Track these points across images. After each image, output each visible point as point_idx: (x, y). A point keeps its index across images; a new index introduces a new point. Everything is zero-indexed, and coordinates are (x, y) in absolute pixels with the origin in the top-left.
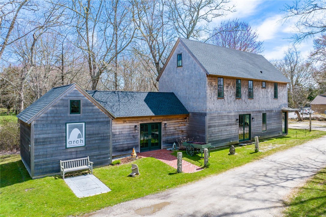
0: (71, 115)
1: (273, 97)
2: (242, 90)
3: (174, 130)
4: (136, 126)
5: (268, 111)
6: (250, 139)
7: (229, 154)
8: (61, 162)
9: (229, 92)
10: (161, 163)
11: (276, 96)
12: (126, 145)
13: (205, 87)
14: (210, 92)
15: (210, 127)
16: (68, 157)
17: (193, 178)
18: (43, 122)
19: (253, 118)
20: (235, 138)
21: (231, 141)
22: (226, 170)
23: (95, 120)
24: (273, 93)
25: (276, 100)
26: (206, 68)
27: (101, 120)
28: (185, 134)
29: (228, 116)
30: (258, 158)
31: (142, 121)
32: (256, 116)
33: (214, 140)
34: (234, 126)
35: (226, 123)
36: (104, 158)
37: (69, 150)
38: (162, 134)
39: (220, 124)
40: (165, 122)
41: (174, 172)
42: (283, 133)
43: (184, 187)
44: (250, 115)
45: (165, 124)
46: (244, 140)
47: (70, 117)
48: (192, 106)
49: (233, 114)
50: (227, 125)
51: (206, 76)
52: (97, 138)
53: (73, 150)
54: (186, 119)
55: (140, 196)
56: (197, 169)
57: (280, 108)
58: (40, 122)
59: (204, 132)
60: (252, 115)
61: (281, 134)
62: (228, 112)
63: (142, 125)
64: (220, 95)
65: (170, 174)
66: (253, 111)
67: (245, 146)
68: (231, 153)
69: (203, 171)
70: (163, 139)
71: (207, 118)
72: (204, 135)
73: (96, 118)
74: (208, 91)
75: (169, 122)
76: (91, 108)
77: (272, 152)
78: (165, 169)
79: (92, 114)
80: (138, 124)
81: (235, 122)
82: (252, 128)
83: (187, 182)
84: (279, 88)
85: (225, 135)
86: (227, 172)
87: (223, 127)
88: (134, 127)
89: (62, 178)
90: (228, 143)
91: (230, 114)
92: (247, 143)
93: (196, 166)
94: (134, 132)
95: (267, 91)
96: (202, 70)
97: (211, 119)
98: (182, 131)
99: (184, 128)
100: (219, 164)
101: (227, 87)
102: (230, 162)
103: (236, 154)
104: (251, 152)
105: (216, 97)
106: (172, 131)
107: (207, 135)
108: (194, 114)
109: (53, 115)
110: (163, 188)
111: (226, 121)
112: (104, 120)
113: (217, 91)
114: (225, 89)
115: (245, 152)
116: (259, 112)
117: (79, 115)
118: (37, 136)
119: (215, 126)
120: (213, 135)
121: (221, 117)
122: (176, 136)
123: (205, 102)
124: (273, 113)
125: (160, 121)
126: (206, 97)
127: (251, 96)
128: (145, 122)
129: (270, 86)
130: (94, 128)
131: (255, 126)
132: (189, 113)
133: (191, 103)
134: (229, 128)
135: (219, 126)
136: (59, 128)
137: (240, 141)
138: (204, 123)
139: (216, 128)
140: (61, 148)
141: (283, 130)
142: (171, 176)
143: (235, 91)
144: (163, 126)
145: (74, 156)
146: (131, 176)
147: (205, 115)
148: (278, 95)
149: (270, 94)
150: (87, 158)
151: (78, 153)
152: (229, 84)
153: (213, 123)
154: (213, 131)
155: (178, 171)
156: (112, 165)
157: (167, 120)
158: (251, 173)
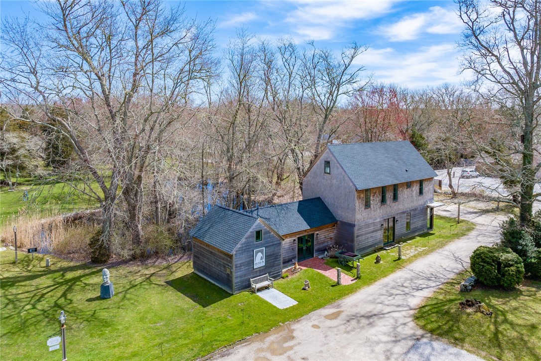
0: (257, 243)
1: (418, 194)
2: (387, 195)
3: (324, 239)
4: (294, 240)
5: (413, 210)
6: (394, 241)
7: (375, 263)
8: (251, 280)
9: (375, 200)
10: (321, 275)
11: (421, 192)
12: (287, 258)
13: (354, 200)
14: (358, 204)
15: (358, 236)
16: (255, 275)
17: (351, 290)
18: (240, 252)
19: (397, 221)
20: (380, 242)
21: (376, 246)
22: (375, 281)
23: (271, 244)
24: (418, 191)
25: (421, 197)
26: (355, 184)
27: (275, 243)
28: (333, 241)
29: (374, 223)
30: (401, 267)
31: (299, 234)
32: (400, 217)
33: (361, 247)
34: (379, 232)
35: (372, 230)
36: (277, 273)
37: (255, 270)
38: (315, 243)
39: (367, 232)
40: (317, 232)
41: (335, 284)
42: (428, 229)
43: (348, 298)
44: (394, 218)
45: (317, 234)
46: (388, 243)
47: (256, 244)
48: (341, 214)
49: (378, 220)
50: (373, 232)
51: (355, 190)
52: (272, 258)
53: (258, 270)
54: (334, 226)
55: (320, 306)
56: (352, 280)
57: (425, 204)
58: (238, 252)
59: (352, 240)
60: (396, 218)
61: (426, 231)
62: (374, 220)
63: (298, 238)
64: (367, 205)
65: (332, 286)
66: (397, 214)
67: (389, 249)
68: (377, 261)
69: (356, 282)
70: (316, 248)
71: (356, 228)
72: (352, 244)
73: (272, 242)
74: (357, 204)
75: (321, 231)
76: (269, 235)
77: (414, 258)
78: (327, 281)
79: (269, 239)
80: (296, 238)
81: (379, 228)
82: (396, 231)
83: (348, 294)
84: (425, 184)
85: (370, 241)
86: (376, 283)
87: (369, 235)
88: (293, 241)
89: (255, 293)
90: (373, 248)
91: (375, 221)
92: (391, 246)
93: (350, 277)
94: (293, 245)
95: (412, 190)
96: (351, 184)
97: (359, 229)
98: (331, 238)
99: (332, 235)
100: (368, 274)
101: (374, 196)
102: (377, 272)
103: (381, 262)
104: (395, 259)
105: (363, 208)
106: (323, 239)
107: (356, 244)
108: (343, 223)
109: (245, 245)
110: (334, 299)
111: (372, 228)
112: (277, 242)
113: (364, 202)
114: (371, 198)
115: (389, 259)
116: (404, 213)
117: (261, 242)
118: (237, 263)
119: (362, 235)
120: (360, 244)
121: (368, 225)
122: (326, 244)
123: (354, 214)
124: (417, 211)
125: (312, 233)
126: (355, 209)
127: (395, 198)
128: (301, 235)
129: (415, 184)
130: (271, 249)
131: (399, 228)
132: (337, 221)
133: (339, 212)
134: (374, 234)
135: (366, 234)
136: (249, 254)
137: (384, 244)
138: (352, 234)
139: (364, 236)
140: (250, 270)
141: (428, 225)
142: (334, 288)
143: (380, 198)
144: (315, 236)
145: (258, 274)
146: (304, 289)
147: (354, 226)
148: (424, 191)
149: (415, 192)
150: (266, 275)
151: (262, 271)
152: (375, 193)
153: (361, 232)
154: (361, 239)
155: (338, 283)
156: (283, 278)
157: (318, 231)
158: (392, 284)
